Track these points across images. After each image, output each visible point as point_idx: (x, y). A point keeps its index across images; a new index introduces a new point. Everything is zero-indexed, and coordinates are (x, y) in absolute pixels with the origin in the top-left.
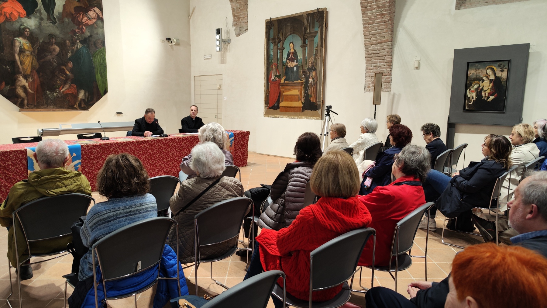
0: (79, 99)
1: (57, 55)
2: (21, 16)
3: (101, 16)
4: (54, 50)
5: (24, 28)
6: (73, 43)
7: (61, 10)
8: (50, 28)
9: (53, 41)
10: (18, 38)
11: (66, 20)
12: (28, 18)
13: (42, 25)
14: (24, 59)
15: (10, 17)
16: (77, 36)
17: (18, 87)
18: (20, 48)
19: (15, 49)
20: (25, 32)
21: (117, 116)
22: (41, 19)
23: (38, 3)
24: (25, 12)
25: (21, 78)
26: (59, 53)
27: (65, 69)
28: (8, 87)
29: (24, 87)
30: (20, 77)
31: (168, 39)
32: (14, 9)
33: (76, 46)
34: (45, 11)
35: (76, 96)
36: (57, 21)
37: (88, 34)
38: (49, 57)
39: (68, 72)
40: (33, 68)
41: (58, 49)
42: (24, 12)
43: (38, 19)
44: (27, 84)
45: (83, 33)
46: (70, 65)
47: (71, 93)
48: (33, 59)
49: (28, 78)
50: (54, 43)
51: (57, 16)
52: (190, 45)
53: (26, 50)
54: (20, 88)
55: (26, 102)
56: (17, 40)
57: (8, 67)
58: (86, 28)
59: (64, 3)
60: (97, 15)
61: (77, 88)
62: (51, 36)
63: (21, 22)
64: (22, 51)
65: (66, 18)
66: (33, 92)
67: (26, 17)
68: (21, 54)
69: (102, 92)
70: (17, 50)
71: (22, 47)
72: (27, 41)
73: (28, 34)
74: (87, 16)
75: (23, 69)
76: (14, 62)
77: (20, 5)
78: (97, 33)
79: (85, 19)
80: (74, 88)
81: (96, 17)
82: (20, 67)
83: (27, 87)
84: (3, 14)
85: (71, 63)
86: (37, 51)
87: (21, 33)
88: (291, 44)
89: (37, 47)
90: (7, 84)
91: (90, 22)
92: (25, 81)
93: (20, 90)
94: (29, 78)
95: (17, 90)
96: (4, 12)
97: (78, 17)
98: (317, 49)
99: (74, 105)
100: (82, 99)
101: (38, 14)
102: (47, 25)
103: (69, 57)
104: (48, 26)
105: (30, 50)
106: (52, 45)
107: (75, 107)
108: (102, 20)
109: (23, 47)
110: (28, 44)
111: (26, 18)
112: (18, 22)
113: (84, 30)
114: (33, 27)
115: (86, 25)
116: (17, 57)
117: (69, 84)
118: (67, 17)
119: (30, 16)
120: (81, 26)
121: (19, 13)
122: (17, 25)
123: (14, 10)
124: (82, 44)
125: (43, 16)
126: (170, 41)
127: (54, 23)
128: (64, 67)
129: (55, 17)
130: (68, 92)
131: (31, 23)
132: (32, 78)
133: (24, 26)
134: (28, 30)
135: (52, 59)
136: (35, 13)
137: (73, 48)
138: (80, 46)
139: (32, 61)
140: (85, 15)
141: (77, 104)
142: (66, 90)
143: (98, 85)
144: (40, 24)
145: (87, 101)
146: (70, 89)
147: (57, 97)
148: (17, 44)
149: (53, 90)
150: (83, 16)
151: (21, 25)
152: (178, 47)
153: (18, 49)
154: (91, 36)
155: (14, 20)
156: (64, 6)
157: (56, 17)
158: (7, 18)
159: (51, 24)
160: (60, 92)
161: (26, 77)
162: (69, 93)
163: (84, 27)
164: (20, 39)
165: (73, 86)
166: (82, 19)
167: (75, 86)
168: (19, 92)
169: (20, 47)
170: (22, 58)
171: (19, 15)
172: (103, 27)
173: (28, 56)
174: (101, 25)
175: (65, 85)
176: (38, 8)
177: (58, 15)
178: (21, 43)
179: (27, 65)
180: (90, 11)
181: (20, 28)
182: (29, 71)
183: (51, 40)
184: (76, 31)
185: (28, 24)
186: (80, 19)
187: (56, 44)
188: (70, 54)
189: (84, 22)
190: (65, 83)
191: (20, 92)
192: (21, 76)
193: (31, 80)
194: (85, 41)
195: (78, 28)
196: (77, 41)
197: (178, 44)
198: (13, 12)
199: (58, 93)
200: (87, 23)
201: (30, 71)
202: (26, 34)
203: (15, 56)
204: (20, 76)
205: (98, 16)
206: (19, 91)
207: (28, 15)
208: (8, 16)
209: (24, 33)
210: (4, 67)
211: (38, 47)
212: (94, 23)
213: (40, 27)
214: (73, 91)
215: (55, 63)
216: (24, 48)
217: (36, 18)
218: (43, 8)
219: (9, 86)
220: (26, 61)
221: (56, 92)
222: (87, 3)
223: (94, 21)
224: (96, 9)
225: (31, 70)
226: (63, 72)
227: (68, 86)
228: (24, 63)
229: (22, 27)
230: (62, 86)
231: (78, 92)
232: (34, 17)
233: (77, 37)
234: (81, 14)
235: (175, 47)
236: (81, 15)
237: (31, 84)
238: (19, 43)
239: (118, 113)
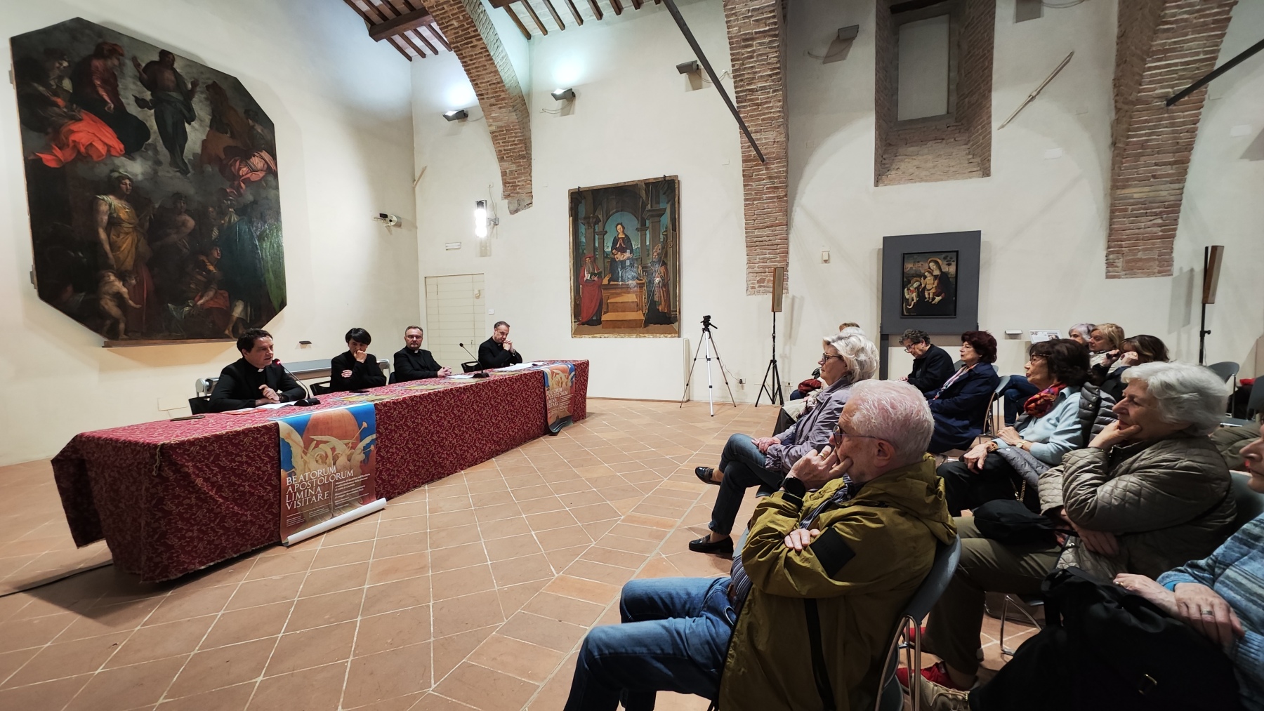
0: (234, 319)
1: (190, 234)
2: (113, 153)
3: (273, 168)
4: (184, 224)
5: (118, 177)
6: (222, 213)
7: (198, 149)
8: (173, 180)
9: (181, 207)
10: (105, 197)
11: (209, 169)
12: (129, 159)
13: (159, 174)
14: (118, 240)
15: (87, 153)
16: (230, 200)
17: (106, 296)
18: (110, 216)
19: (99, 219)
20: (122, 185)
21: (302, 348)
22: (158, 163)
23: (151, 131)
24: (122, 146)
25: (112, 278)
26: (194, 229)
27: (206, 261)
28: (81, 297)
29: (118, 297)
30: (109, 276)
31: (384, 216)
32: (98, 137)
33: (227, 219)
34: (166, 147)
35: (228, 313)
36: (191, 170)
37: (249, 197)
38: (174, 237)
39: (211, 268)
40: (138, 258)
41: (191, 223)
42: (118, 146)
43: (150, 163)
44: (124, 290)
45: (240, 195)
46: (216, 253)
47: (217, 306)
48: (138, 241)
49: (127, 278)
50: (183, 210)
51: (189, 160)
52: (416, 228)
53: (124, 221)
54: (108, 297)
55: (122, 326)
56: (103, 200)
57: (80, 254)
58: (246, 187)
59: (204, 137)
60: (266, 166)
61: (229, 297)
62: (178, 196)
63: (114, 164)
64: (114, 222)
65: (209, 165)
66: (138, 306)
67: (124, 155)
68: (113, 229)
69: (276, 304)
70: (102, 221)
71: (115, 215)
72: (126, 203)
73: (127, 189)
74: (247, 165)
75: (117, 259)
76: (97, 243)
77: (110, 130)
78: (267, 197)
79: (245, 169)
80: (224, 297)
81: (265, 169)
82: (111, 255)
83: (126, 296)
84: (71, 144)
85: (218, 249)
86: (147, 225)
87: (113, 185)
88: (619, 226)
89: (148, 218)
90: (77, 290)
91: (255, 177)
92: (121, 283)
93: (109, 301)
94: (130, 277)
95: (102, 303)
96: (74, 141)
97: (231, 165)
98: (665, 233)
99: (225, 330)
100: (238, 318)
101: (150, 153)
102: (170, 175)
103: (213, 239)
104: (171, 178)
105: (133, 221)
106: (180, 213)
107: (226, 335)
108: (275, 175)
109: (118, 215)
110: (127, 210)
111: (123, 159)
112: (106, 164)
113: (242, 191)
114: (140, 177)
115: (247, 181)
116: (103, 235)
117: (214, 291)
118: (209, 163)
119: (132, 154)
120: (236, 183)
121: (109, 147)
122: (102, 171)
123: (96, 139)
124: (239, 216)
125: (161, 158)
126: (388, 219)
127: (184, 171)
128: (203, 258)
129: (186, 161)
130: (212, 304)
131: (136, 168)
132: (135, 278)
133: (120, 173)
134: (128, 182)
135: (180, 240)
136: (143, 149)
137: (223, 222)
138: (234, 218)
139: (137, 244)
140: (244, 162)
141: (231, 329)
142: (207, 301)
143: (269, 291)
144: (156, 172)
145: (248, 322)
146: (216, 300)
147: (189, 314)
148: (104, 208)
149: (181, 302)
150: (240, 165)
151: (113, 171)
152: (399, 229)
153: (105, 218)
154: (255, 202)
155: (95, 158)
156: (204, 142)
157: (189, 162)
158: (79, 152)
159: (178, 174)
160: (195, 305)
161: (122, 276)
162: (214, 306)
163: (243, 185)
164: (111, 199)
165: (221, 294)
166: (240, 169)
167: (226, 295)
168: (106, 307)
169: (111, 214)
170: (114, 237)
171: (109, 151)
172: (277, 188)
173: (127, 234)
174: (274, 183)
175: (205, 292)
176: (150, 141)
177: (192, 158)
178: (113, 206)
179: (126, 252)
180: (254, 156)
181: (109, 177)
182: (129, 264)
183: (179, 205)
184: (228, 190)
185: (129, 170)
186: (235, 168)
187: (188, 212)
188: (215, 233)
189: (243, 176)
190: (205, 288)
191: (110, 306)
192: (113, 273)
193: (134, 282)
194: (243, 211)
195: (231, 187)
196: (230, 210)
197: (398, 225)
198: (94, 143)
199: (192, 307)
200: (249, 178)
201: (132, 263)
202: (125, 190)
203: (97, 233)
204: (110, 274)
205: (269, 167)
206: (107, 304)
207: (130, 153)
208: (83, 150)
209: (120, 187)
210: (72, 254)
211: (150, 217)
212: (260, 180)
213: (153, 177)
214: (221, 303)
215: (186, 248)
216: (119, 218)
217: (145, 158)
218: (161, 141)
219: (83, 294)
220: (124, 243)
221: (189, 306)
222: (248, 141)
223: (261, 174)
224: (265, 155)
225: (135, 261)
226: (202, 266)
227: (211, 294)
228: (120, 247)
229: (116, 175)
230: (200, 294)
231: (231, 306)
232: (141, 156)
233: (229, 202)
234: (236, 161)
235: (394, 229)
236: (238, 163)
237: (134, 292)
238: (107, 207)
239: (303, 343)
